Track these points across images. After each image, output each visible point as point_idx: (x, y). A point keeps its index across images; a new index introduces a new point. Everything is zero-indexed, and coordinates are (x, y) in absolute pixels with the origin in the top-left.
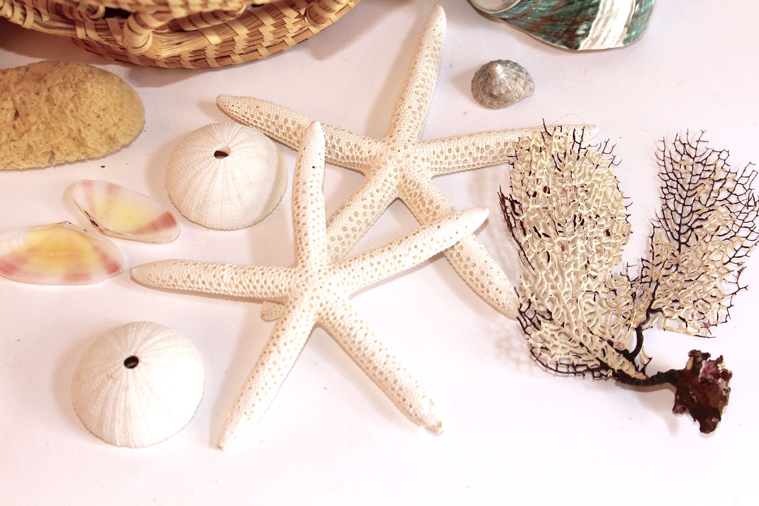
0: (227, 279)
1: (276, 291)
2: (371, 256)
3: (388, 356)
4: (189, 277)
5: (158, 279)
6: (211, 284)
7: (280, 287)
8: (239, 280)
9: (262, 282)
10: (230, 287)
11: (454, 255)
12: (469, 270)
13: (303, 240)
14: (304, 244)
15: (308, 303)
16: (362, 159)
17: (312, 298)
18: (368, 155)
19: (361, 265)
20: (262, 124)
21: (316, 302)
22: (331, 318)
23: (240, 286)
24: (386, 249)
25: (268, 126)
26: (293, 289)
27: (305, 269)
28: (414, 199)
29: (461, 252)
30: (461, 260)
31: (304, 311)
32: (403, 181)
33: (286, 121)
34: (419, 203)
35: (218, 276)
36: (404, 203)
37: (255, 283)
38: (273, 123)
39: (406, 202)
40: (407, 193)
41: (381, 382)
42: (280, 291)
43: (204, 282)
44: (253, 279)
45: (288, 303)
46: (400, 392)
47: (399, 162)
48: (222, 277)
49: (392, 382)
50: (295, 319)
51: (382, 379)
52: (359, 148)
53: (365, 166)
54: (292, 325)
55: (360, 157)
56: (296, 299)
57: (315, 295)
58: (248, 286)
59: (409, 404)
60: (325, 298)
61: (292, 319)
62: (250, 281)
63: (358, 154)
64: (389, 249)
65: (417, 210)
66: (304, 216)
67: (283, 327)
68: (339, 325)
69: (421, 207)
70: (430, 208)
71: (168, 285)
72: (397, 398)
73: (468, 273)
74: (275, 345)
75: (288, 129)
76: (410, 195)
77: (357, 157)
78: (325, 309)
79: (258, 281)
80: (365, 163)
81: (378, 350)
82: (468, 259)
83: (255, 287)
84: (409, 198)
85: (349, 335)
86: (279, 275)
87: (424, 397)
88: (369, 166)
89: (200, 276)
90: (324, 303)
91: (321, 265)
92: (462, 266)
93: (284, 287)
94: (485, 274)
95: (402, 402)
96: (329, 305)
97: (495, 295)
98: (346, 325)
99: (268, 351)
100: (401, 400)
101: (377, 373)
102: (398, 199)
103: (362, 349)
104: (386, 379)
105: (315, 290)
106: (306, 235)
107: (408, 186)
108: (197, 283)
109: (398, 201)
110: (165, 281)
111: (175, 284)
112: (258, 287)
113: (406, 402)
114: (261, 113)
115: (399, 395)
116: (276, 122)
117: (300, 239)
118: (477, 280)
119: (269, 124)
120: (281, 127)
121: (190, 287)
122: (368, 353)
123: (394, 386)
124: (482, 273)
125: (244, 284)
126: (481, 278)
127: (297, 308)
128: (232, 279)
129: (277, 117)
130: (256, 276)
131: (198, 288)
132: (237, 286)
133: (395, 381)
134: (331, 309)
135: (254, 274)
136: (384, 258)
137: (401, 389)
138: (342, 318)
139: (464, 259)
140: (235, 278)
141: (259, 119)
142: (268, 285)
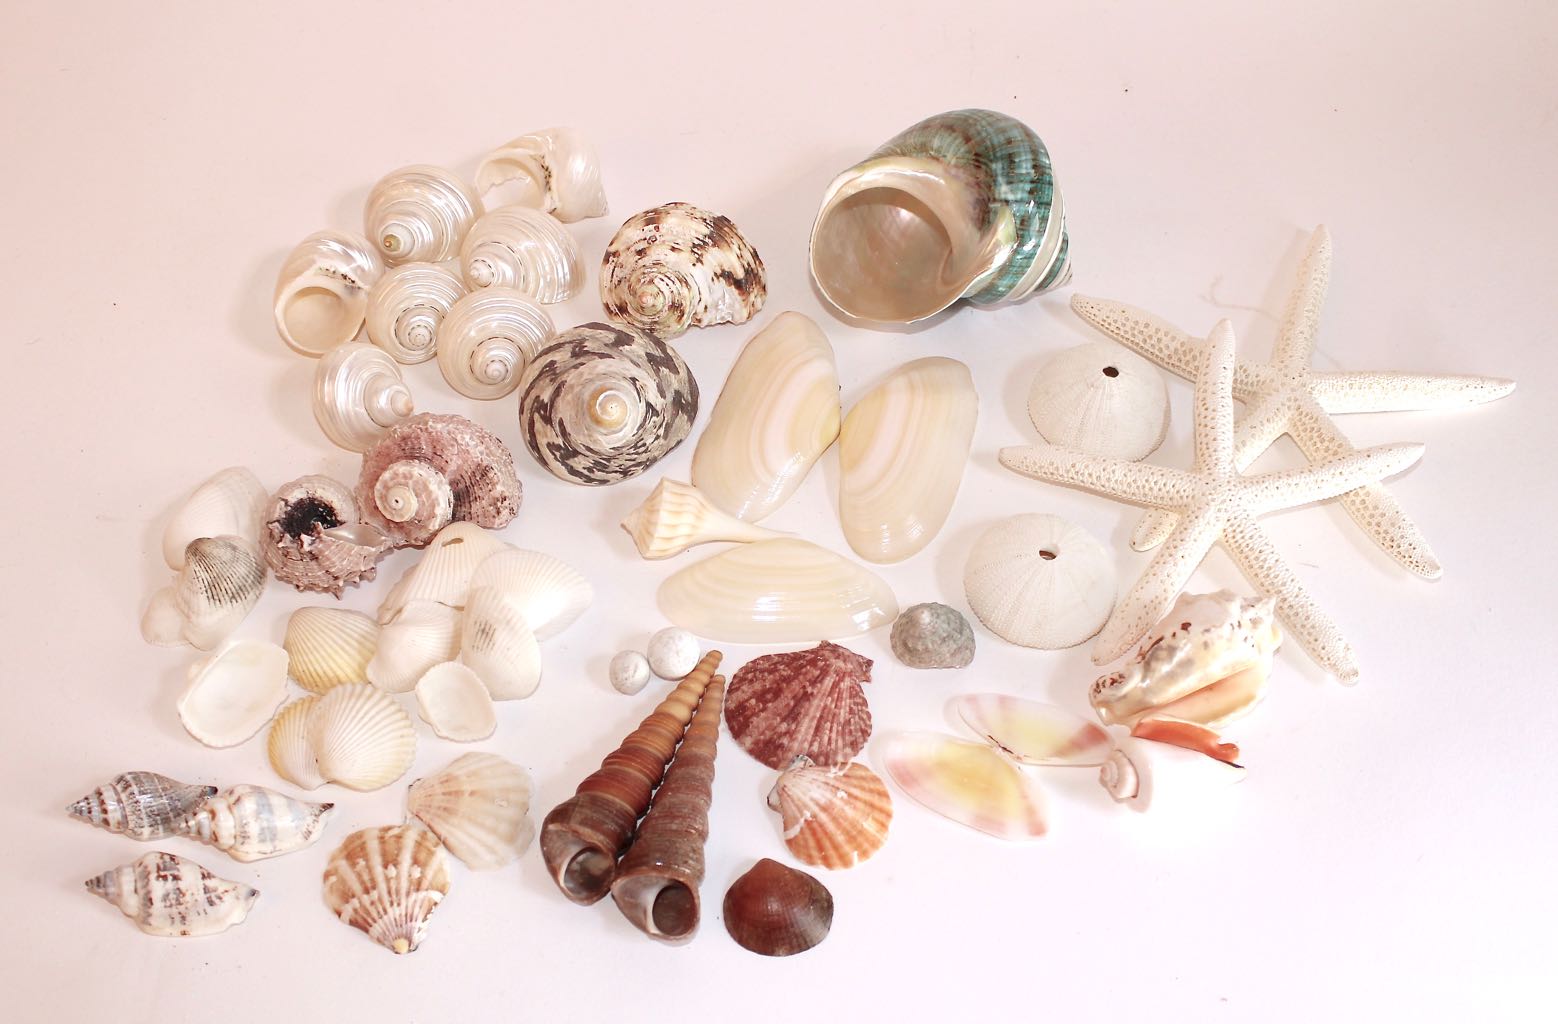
0: (1119, 475)
1: (1177, 496)
2: (1289, 475)
3: (1300, 589)
4: (1073, 466)
5: (1035, 463)
6: (1098, 478)
7: (1182, 493)
8: (1134, 478)
9: (1161, 484)
10: (1122, 484)
11: (1358, 502)
12: (1376, 521)
13: (1210, 446)
14: (1211, 450)
15: (1215, 515)
16: (1247, 384)
17: (1219, 510)
18: (1255, 379)
19: (1277, 484)
20: (1126, 332)
21: (1224, 516)
22: (1239, 537)
23: (1133, 485)
24: (1306, 470)
25: (1134, 335)
26: (1197, 497)
27: (1212, 477)
28: (1309, 435)
29: (1366, 498)
30: (1366, 508)
31: (1208, 523)
32: (1297, 413)
33: (1157, 331)
34: (1317, 440)
35: (1109, 470)
36: (1292, 439)
37: (1153, 484)
38: (1141, 332)
39: (1296, 439)
40: (1301, 428)
41: (1288, 617)
42: (1181, 497)
43: (1090, 475)
44: (1150, 479)
45: (1190, 512)
46: (1312, 630)
47: (1293, 390)
48: (1114, 472)
49: (1303, 618)
50: (1197, 530)
51: (1291, 613)
52: (1245, 371)
53: (1249, 392)
54: (1192, 538)
55: (1246, 381)
56: (1199, 508)
57: (1223, 507)
58: (1144, 487)
59: (1322, 645)
60: (1234, 512)
61: (1194, 530)
62: (1147, 481)
63: (1244, 378)
64: (1310, 471)
65: (1313, 448)
66: (1213, 419)
67: (1183, 537)
68: (1247, 545)
69: (1319, 445)
70: (1330, 447)
71: (1045, 473)
72: (1308, 637)
73: (1374, 524)
74: (1171, 555)
75: (1159, 340)
76: (1305, 430)
77: (1242, 381)
78: (1232, 525)
79: (1155, 483)
80: (1250, 388)
81: (1290, 580)
82: (1376, 508)
83: (1151, 489)
84: (1303, 434)
85: (1257, 558)
86: (1182, 479)
87: (1339, 639)
88: (1255, 393)
89: (1087, 467)
90: (1232, 517)
91: (1230, 476)
92: (1366, 515)
93: (1186, 494)
94: (1396, 526)
95: (1313, 642)
96: (1237, 522)
97: (1407, 551)
98: (1255, 547)
99: (1162, 562)
100: (1312, 639)
101: (1285, 606)
102: (1286, 434)
103: (1272, 576)
104: (1297, 614)
105: (1224, 501)
106: (1215, 440)
107: (1303, 419)
108: (1082, 474)
109: (1285, 437)
110: (1043, 467)
111: (1056, 472)
112: (1156, 489)
113: (1318, 642)
114: (1127, 319)
115: (1309, 634)
116: (1145, 330)
117: (1207, 444)
118: (1386, 532)
119: (1136, 332)
120: (1150, 337)
121: (1072, 478)
122: (1279, 581)
123: (1306, 623)
124: (1393, 525)
125: (1139, 483)
126: (1391, 530)
127: (1201, 519)
128: (1125, 475)
129: (1147, 326)
130: (1155, 476)
131: (1083, 482)
132: (1129, 485)
133: (1308, 618)
134: (1239, 526)
135: (1152, 474)
136: (1303, 479)
137: (1313, 627)
138: (1251, 538)
139: (1370, 507)
140: (1129, 474)
141: (1124, 325)
142: (1168, 489)
